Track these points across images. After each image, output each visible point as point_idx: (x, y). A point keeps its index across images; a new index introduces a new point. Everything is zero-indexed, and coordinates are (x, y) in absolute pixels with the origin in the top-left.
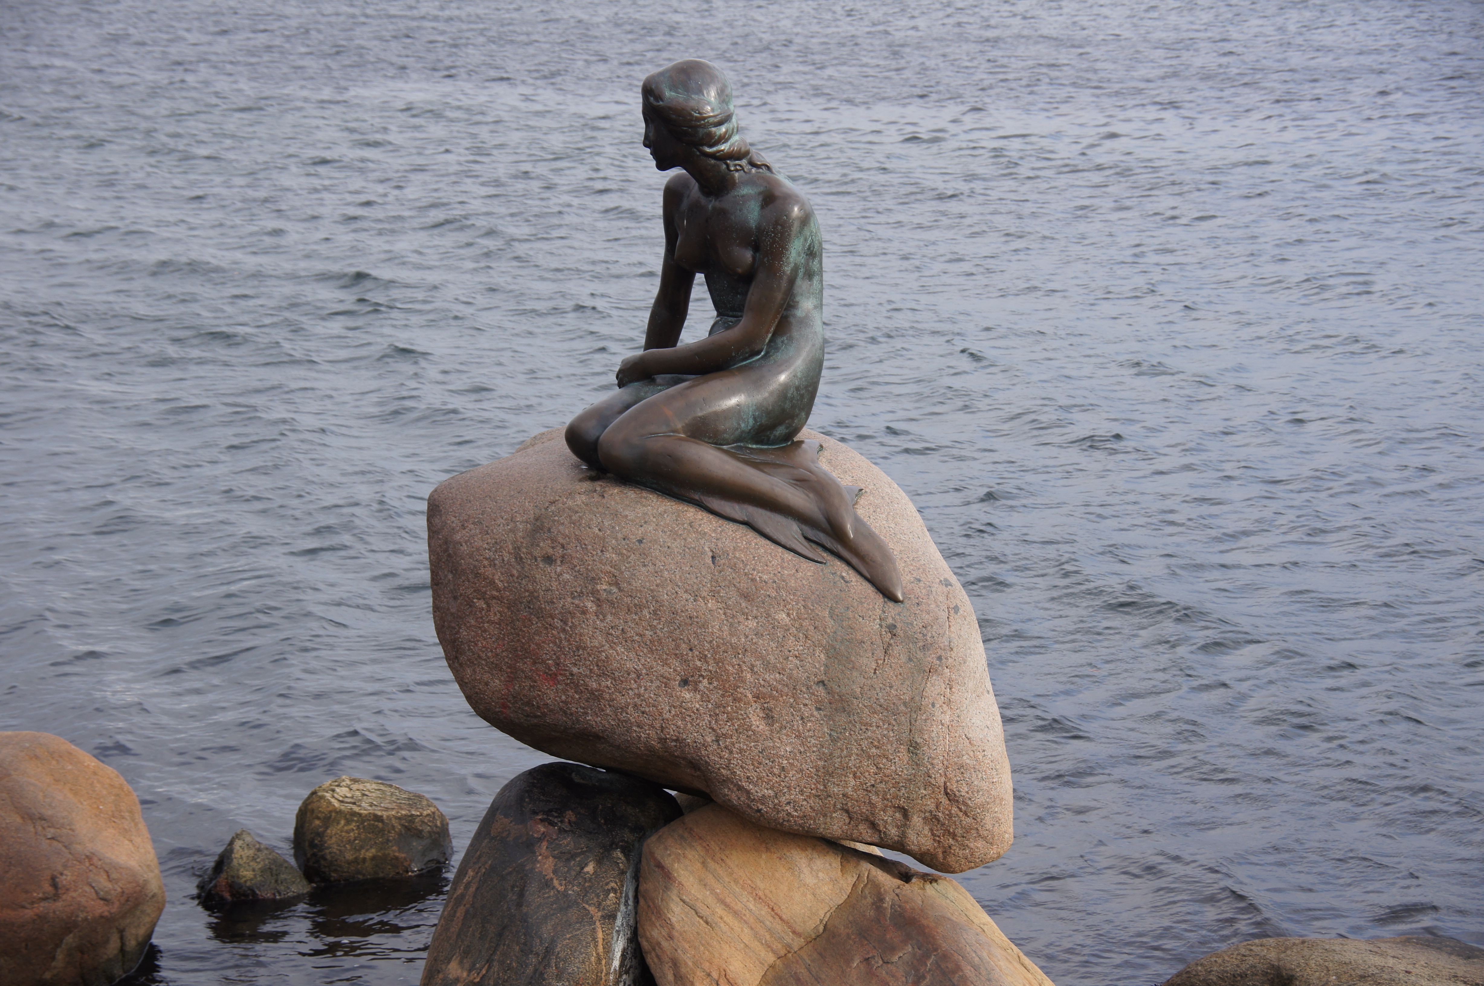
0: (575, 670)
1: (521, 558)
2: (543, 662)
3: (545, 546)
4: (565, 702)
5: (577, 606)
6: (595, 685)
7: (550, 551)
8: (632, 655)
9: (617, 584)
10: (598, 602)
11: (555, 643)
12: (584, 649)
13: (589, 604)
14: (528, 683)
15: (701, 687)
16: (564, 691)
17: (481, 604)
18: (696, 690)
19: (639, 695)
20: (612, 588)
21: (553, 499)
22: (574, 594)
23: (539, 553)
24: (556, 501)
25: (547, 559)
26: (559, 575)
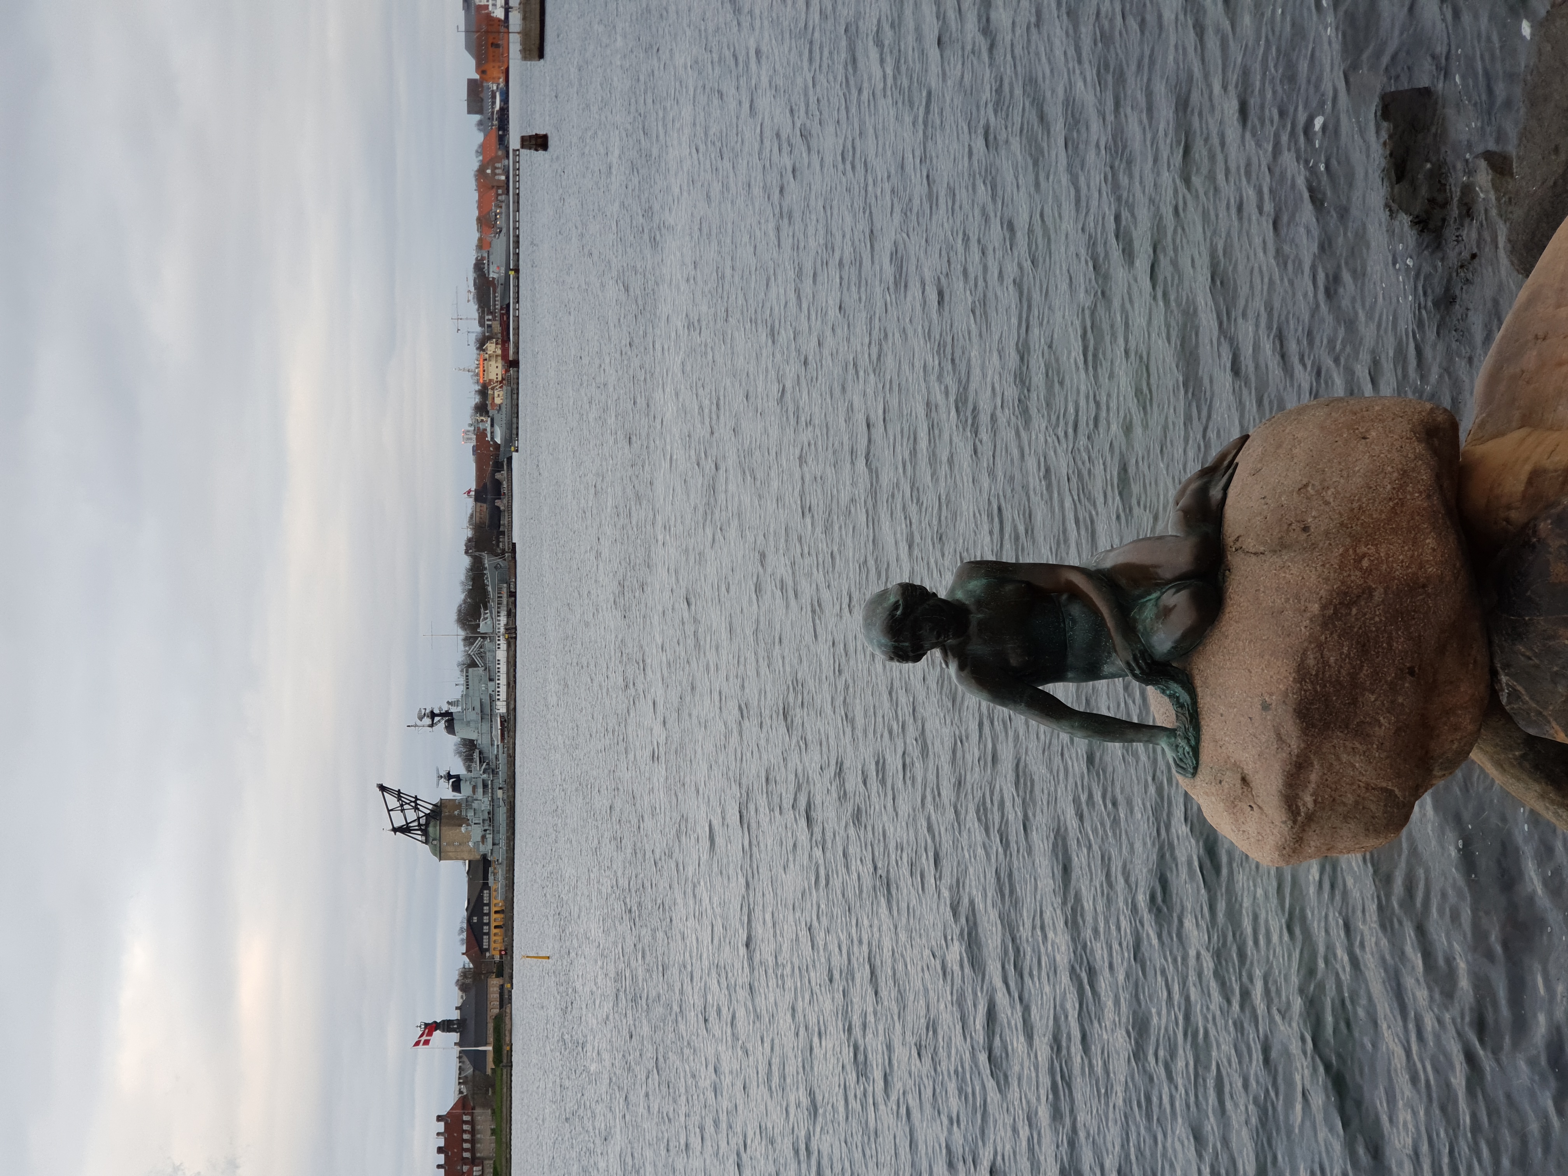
0: (1389, 487)
1: (1314, 544)
2: (1393, 508)
3: (1296, 534)
4: (1420, 493)
7: (1298, 530)
9: (1306, 486)
10: (1325, 489)
11: (1373, 503)
12: (1367, 484)
13: (1329, 493)
14: (1417, 518)
15: (1363, 431)
16: (1411, 494)
17: (1365, 563)
18: (1367, 431)
20: (1309, 489)
21: (1254, 559)
22: (1327, 503)
23: (1304, 536)
24: (1255, 554)
25: (1306, 529)
26: (1315, 517)
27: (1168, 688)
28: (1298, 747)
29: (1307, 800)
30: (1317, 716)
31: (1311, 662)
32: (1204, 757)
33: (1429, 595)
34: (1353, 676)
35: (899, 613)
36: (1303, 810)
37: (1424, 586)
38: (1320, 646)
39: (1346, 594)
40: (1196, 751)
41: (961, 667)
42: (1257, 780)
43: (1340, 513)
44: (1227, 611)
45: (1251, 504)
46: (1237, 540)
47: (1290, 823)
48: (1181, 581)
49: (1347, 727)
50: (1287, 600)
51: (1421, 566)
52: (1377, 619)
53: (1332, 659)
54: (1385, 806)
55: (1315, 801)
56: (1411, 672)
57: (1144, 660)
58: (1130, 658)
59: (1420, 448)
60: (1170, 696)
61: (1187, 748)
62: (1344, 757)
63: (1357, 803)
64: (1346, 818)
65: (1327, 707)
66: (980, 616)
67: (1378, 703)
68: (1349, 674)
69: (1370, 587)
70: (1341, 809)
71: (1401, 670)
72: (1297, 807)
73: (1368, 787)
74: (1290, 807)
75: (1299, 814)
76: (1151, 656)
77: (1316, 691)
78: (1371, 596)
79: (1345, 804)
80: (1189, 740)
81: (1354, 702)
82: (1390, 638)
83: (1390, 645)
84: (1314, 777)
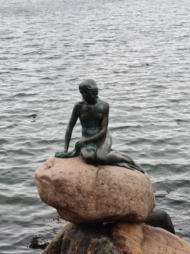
0: (114, 204)
1: (98, 185)
3: (101, 182)
4: (112, 211)
5: (111, 191)
6: (118, 206)
7: (103, 182)
8: (122, 198)
9: (116, 185)
10: (115, 189)
11: (109, 200)
13: (113, 190)
14: (105, 210)
15: (134, 199)
18: (134, 201)
19: (126, 205)
20: (115, 186)
21: (96, 172)
22: (110, 189)
23: (101, 183)
24: (98, 172)
25: (103, 184)
26: (106, 186)
27: (74, 151)
28: (52, 179)
29: (44, 181)
30: (57, 184)
31: (68, 183)
32: (58, 159)
33: (84, 211)
34: (65, 192)
35: (88, 88)
36: (42, 180)
37: (86, 210)
38: (71, 186)
39: (83, 192)
40: (59, 157)
41: (80, 103)
42: (49, 170)
43: (106, 192)
44: (87, 165)
45: (114, 172)
46: (103, 168)
47: (40, 177)
48: (95, 155)
49: (56, 191)
50: (83, 179)
51: (91, 210)
52: (78, 199)
53: (69, 188)
54: (45, 198)
55: (44, 183)
56: (68, 206)
57: (79, 146)
58: (80, 143)
59: (127, 212)
60: (72, 151)
61: (60, 155)
62: (51, 190)
63: (44, 192)
64: (42, 189)
65: (59, 186)
66: (92, 107)
67: (61, 198)
68: (66, 192)
69: (85, 197)
70: (43, 189)
71: (67, 203)
72: (43, 179)
73: (47, 194)
74: (42, 177)
75: (42, 179)
76: (81, 147)
77: (62, 184)
78: (83, 198)
79: (44, 189)
80: (61, 155)
81: (61, 193)
82: (74, 201)
83: (72, 201)
84: (48, 182)
